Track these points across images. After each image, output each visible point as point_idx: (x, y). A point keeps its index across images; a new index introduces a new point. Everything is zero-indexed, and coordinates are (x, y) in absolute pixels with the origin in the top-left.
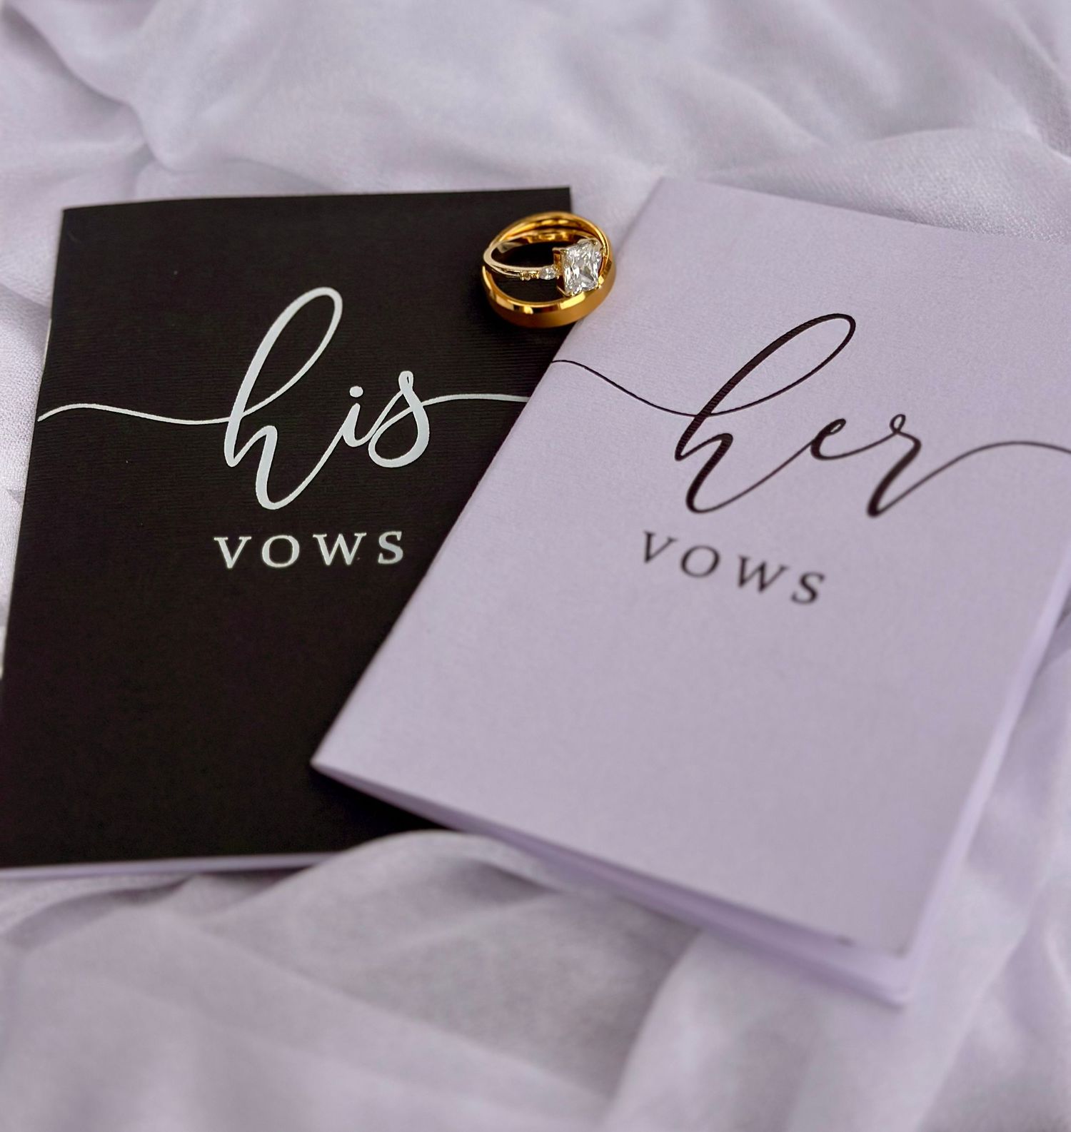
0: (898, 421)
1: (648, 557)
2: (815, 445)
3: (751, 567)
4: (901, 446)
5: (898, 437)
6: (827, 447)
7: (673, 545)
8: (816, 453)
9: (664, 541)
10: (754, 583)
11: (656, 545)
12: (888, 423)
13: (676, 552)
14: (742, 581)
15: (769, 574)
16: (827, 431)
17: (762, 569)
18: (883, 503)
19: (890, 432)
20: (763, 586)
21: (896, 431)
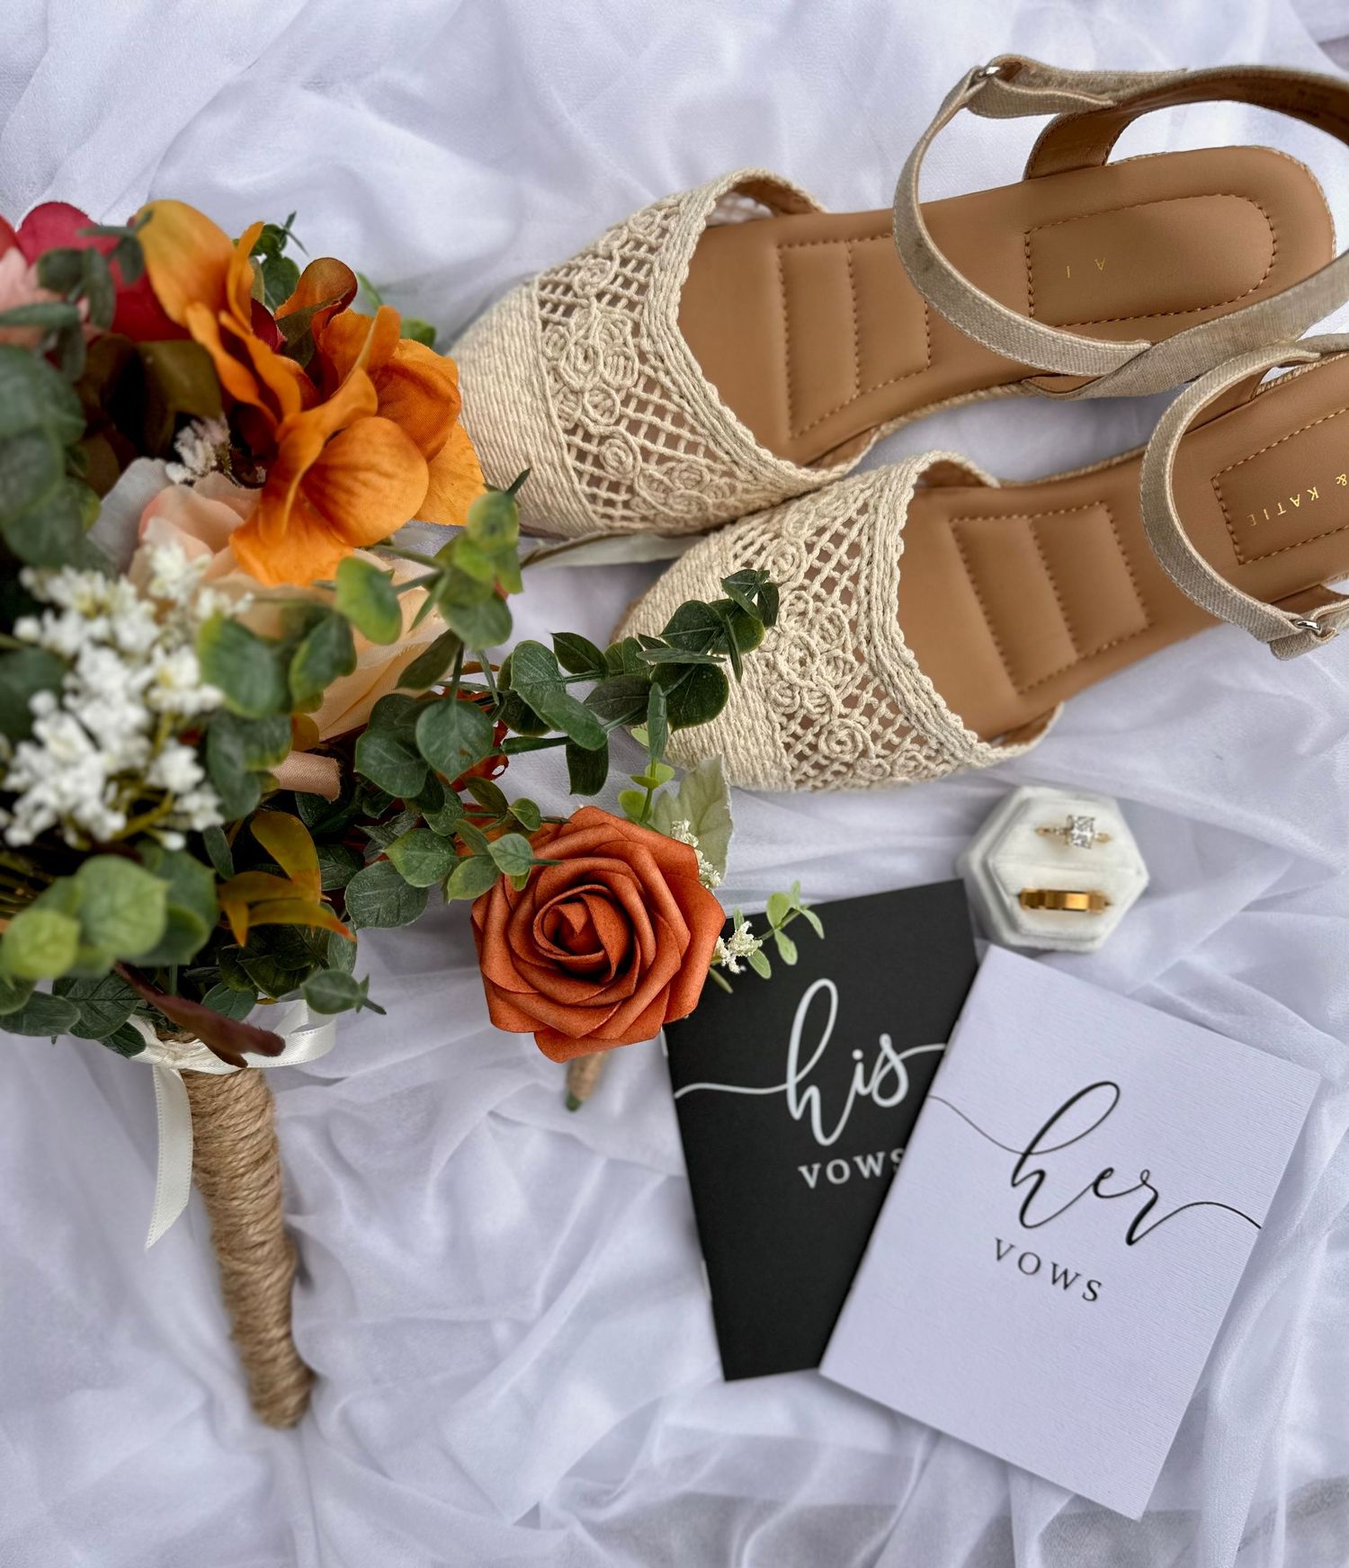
0: (1145, 1175)
1: (999, 1258)
2: (1096, 1185)
3: (1059, 1271)
4: (1146, 1195)
5: (1145, 1187)
6: (1105, 1188)
7: (1013, 1250)
8: (1097, 1193)
9: (1008, 1246)
10: (1061, 1283)
11: (1004, 1248)
12: (1139, 1175)
13: (1015, 1255)
14: (1054, 1281)
15: (1070, 1278)
16: (1102, 1177)
17: (1065, 1273)
18: (1135, 1236)
19: (1140, 1182)
20: (1066, 1286)
21: (1144, 1183)
